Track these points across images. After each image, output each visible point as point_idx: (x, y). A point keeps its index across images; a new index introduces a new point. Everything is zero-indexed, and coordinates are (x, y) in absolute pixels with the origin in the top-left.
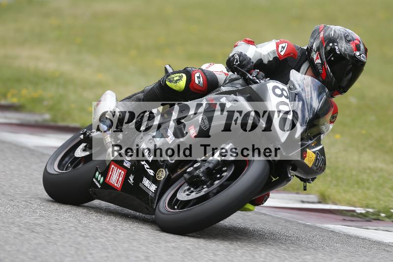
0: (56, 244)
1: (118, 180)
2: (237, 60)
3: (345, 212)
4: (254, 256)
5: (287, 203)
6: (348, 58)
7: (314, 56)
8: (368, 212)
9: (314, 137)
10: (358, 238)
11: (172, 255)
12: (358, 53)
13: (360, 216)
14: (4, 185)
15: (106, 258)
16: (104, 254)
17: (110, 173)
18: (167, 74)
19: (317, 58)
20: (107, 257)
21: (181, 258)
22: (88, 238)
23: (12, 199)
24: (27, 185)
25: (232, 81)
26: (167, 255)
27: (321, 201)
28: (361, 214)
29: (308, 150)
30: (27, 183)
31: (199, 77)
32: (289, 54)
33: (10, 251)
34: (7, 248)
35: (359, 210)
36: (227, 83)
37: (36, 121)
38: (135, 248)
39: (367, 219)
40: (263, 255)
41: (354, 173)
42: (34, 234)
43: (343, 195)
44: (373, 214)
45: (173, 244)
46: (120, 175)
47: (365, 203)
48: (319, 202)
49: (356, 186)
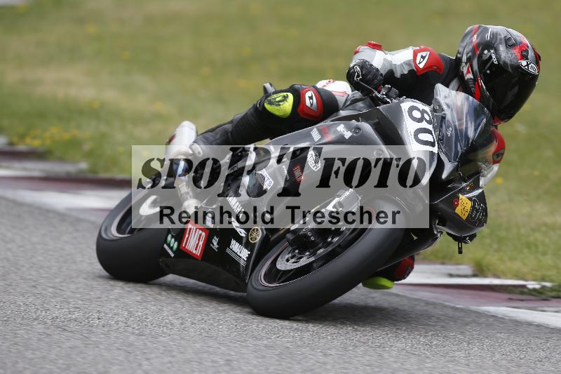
0: (98, 347)
1: (197, 245)
2: (358, 74)
3: (511, 288)
4: (380, 355)
5: (429, 278)
6: (510, 70)
7: (464, 69)
8: (543, 287)
9: (469, 178)
10: (530, 324)
11: (264, 357)
12: (524, 63)
13: (533, 293)
14: (23, 266)
15: (169, 365)
16: (167, 359)
17: (187, 236)
18: (267, 94)
19: (468, 72)
20: (170, 362)
21: (278, 360)
22: (144, 337)
23: (33, 284)
24: (56, 264)
25: (355, 101)
26: (257, 357)
27: (477, 273)
28: (535, 290)
29: (461, 196)
30: (56, 262)
31: (311, 98)
32: (431, 67)
33: (32, 359)
34: (29, 354)
35: (532, 285)
36: (348, 106)
37: (68, 174)
38: (210, 349)
39: (544, 297)
40: (394, 353)
41: (523, 231)
42: (66, 334)
43: (509, 264)
44: (552, 289)
45: (265, 342)
46: (200, 238)
47: (539, 274)
48: (475, 276)
49: (526, 251)
